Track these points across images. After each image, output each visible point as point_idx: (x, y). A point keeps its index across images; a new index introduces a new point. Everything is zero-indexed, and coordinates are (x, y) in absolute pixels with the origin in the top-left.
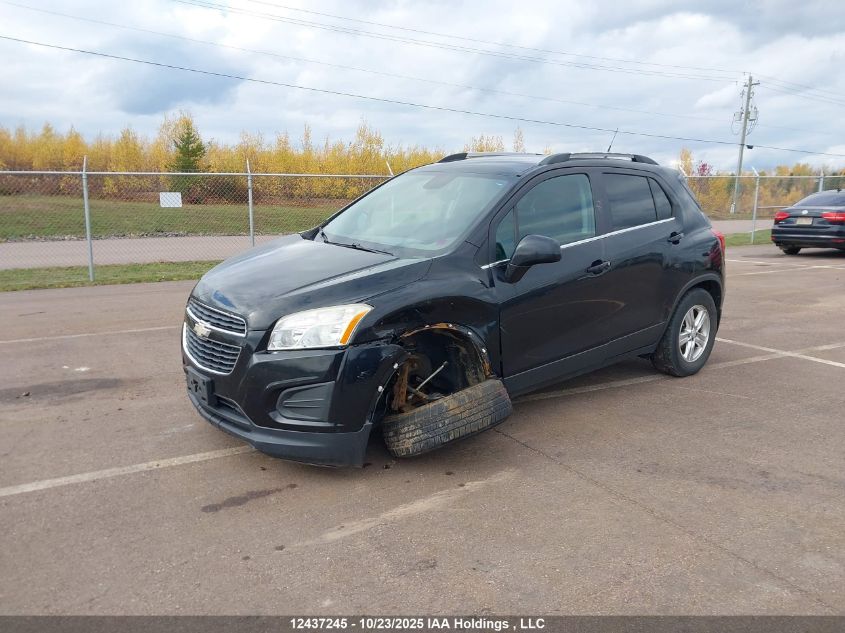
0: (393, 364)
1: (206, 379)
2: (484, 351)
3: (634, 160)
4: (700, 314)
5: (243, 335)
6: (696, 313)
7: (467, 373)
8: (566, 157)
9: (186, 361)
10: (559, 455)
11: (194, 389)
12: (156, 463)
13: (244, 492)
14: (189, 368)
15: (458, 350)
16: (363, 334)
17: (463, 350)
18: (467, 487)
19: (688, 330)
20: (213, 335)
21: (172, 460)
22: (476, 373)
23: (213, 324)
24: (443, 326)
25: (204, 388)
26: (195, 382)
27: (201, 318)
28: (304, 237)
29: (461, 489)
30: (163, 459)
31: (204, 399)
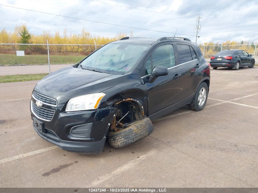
0: (114, 115)
1: (41, 123)
2: (142, 107)
3: (184, 40)
4: (204, 90)
5: (56, 106)
6: (202, 90)
7: (135, 115)
8: (165, 38)
9: (33, 115)
10: (168, 142)
11: (36, 126)
12: (22, 155)
13: (59, 166)
14: (34, 118)
15: (132, 107)
16: (103, 104)
17: (134, 107)
18: (140, 158)
19: (200, 96)
20: (43, 106)
21: (28, 153)
22: (139, 115)
23: (43, 102)
24: (129, 99)
25: (41, 126)
26: (37, 123)
27: (38, 99)
28: (74, 67)
29: (139, 159)
30: (25, 153)
31: (40, 130)
